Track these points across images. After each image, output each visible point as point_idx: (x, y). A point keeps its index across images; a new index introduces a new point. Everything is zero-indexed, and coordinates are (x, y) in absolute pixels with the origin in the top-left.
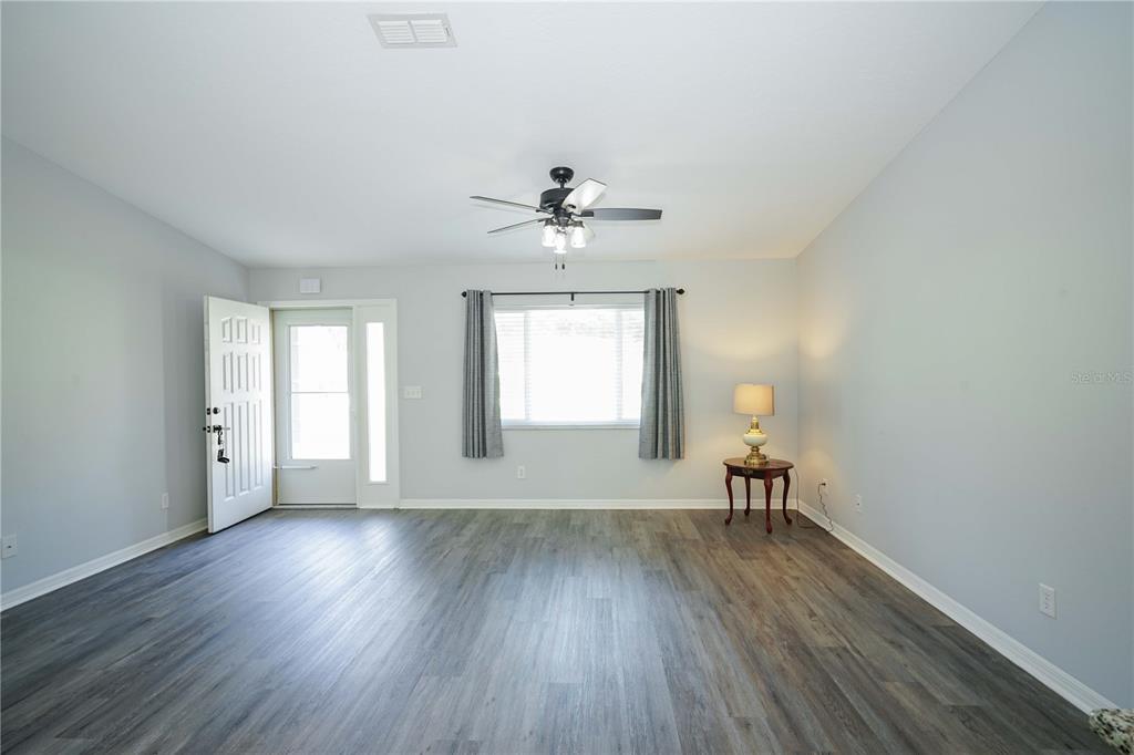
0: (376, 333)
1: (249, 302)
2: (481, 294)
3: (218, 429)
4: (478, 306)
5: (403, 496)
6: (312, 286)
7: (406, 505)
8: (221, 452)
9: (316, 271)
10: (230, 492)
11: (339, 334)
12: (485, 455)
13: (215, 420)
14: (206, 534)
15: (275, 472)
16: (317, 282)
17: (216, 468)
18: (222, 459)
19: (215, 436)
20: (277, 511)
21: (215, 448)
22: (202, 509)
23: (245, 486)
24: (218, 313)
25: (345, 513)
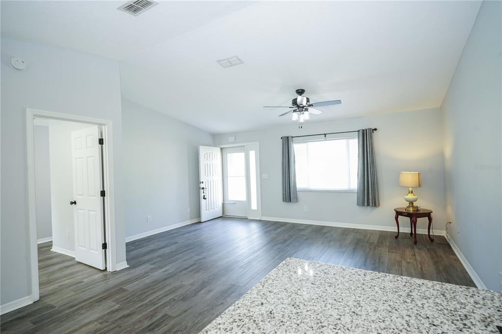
0: (252, 154)
1: (214, 146)
2: (288, 138)
3: (203, 188)
4: (287, 142)
5: (262, 216)
6: (232, 139)
7: (264, 219)
8: (204, 196)
9: (235, 134)
10: (208, 209)
11: (242, 155)
12: (290, 201)
13: (202, 186)
14: (200, 222)
15: (223, 205)
16: (234, 137)
17: (203, 201)
18: (204, 198)
19: (202, 191)
20: (223, 217)
21: (202, 195)
22: (199, 216)
23: (213, 207)
24: (203, 151)
25: (244, 220)
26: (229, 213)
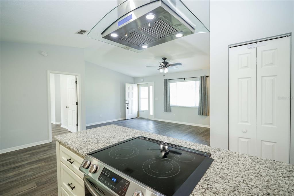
0: (151, 88)
1: (134, 84)
2: (167, 80)
3: (127, 104)
4: (166, 82)
5: (155, 118)
6: (142, 80)
7: (155, 119)
8: (128, 107)
9: (143, 78)
10: (129, 113)
11: (147, 88)
12: (167, 111)
13: (127, 102)
14: (126, 120)
15: (138, 112)
16: (143, 79)
17: (127, 109)
18: (127, 108)
19: (127, 105)
20: (138, 118)
21: (127, 107)
22: (125, 117)
23: (132, 113)
24: (128, 86)
25: (147, 119)
26: (141, 116)
